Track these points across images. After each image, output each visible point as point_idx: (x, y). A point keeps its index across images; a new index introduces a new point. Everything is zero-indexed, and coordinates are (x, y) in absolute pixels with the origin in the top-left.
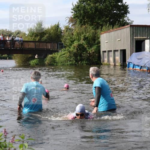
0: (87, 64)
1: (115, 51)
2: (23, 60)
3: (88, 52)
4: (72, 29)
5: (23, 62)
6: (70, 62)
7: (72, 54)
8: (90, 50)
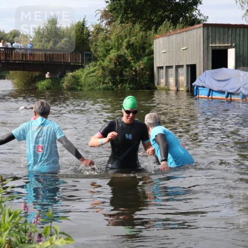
0: (131, 89)
1: (178, 67)
2: (25, 81)
3: (134, 68)
4: (106, 30)
5: (25, 84)
6: (103, 84)
7: (107, 72)
8: (136, 65)
